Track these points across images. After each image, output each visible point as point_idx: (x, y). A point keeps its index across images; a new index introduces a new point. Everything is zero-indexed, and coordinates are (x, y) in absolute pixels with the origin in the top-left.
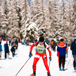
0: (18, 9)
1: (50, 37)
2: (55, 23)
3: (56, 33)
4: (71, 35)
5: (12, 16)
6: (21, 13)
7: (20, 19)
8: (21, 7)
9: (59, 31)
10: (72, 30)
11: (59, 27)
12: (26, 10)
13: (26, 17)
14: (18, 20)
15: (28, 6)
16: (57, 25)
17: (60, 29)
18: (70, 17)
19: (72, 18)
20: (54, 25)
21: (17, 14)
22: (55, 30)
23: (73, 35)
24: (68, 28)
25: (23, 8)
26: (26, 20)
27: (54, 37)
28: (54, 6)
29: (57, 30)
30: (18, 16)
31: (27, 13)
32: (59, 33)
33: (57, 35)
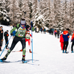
0: (30, 4)
1: (54, 27)
2: (58, 16)
3: (59, 24)
4: (70, 26)
5: (25, 9)
6: (32, 7)
7: (31, 11)
8: (32, 2)
9: (61, 22)
10: (71, 22)
11: (61, 19)
12: (36, 5)
13: (36, 10)
14: (30, 12)
15: (38, 1)
16: (60, 18)
17: (62, 21)
18: (70, 12)
19: (72, 13)
20: (58, 17)
21: (29, 8)
22: (58, 21)
23: (72, 26)
24: (68, 21)
25: (34, 3)
26: (36, 12)
27: (57, 27)
28: (59, 3)
29: (59, 22)
30: (30, 9)
31: (36, 7)
32: (61, 24)
33: (60, 25)
